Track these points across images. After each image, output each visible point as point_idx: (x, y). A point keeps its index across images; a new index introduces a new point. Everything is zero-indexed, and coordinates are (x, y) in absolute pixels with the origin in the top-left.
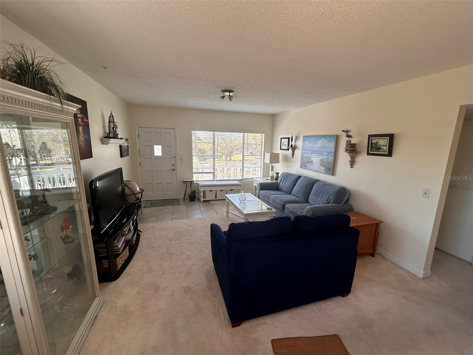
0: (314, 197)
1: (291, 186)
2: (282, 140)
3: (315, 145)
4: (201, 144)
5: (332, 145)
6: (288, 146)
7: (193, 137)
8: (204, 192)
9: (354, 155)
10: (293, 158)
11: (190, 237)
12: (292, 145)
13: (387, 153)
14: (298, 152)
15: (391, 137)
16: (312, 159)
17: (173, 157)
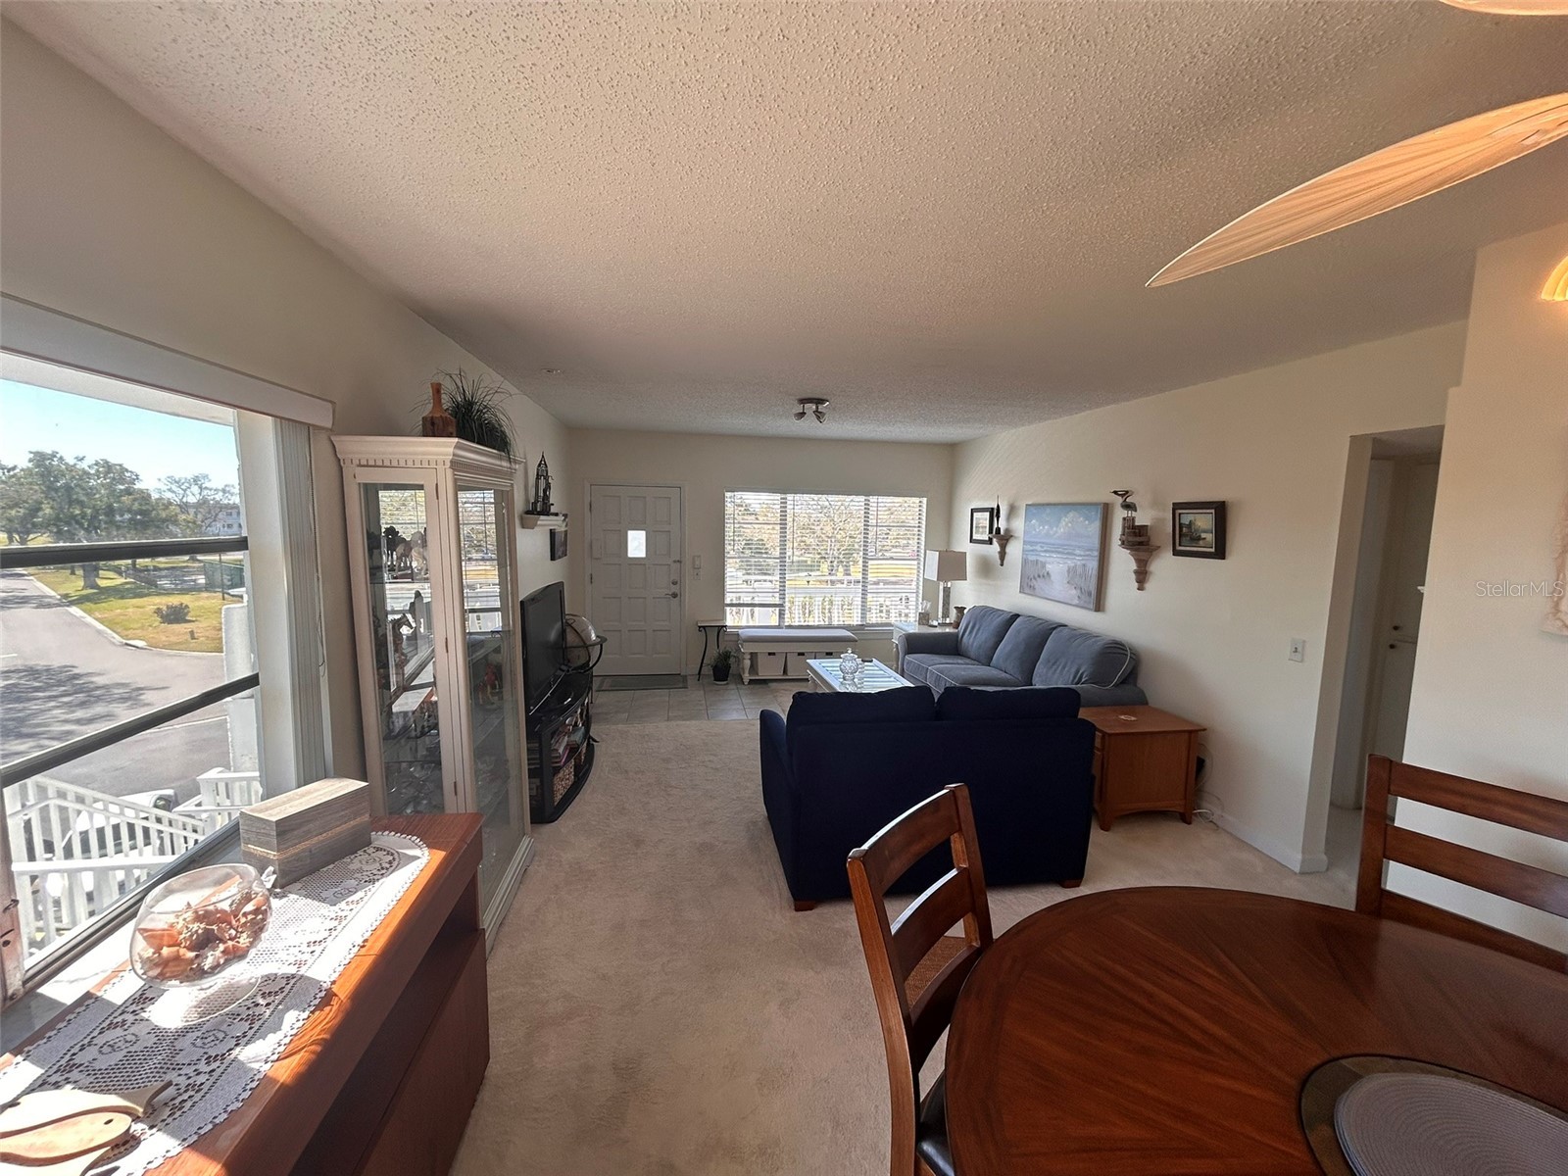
0: (1045, 670)
1: (990, 643)
2: (975, 514)
3: (1055, 529)
4: (755, 526)
5: (1094, 528)
6: (991, 532)
7: (729, 505)
8: (753, 656)
9: (1143, 555)
10: (1002, 565)
11: (712, 758)
12: (998, 529)
13: (1213, 550)
14: (1014, 549)
15: (1221, 511)
16: (1049, 567)
17: (675, 562)
